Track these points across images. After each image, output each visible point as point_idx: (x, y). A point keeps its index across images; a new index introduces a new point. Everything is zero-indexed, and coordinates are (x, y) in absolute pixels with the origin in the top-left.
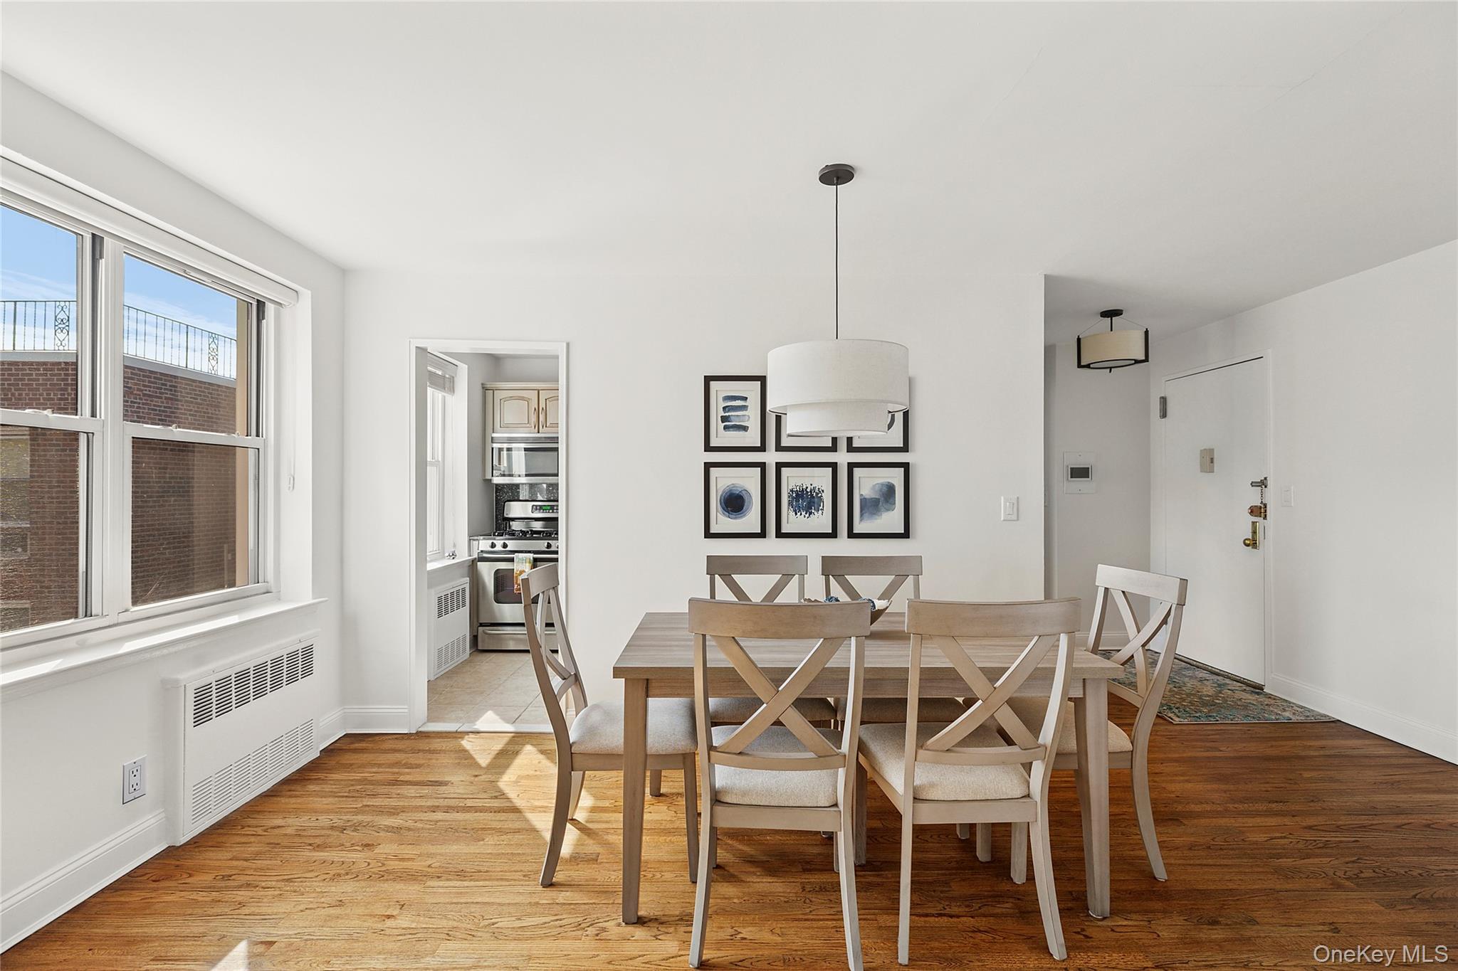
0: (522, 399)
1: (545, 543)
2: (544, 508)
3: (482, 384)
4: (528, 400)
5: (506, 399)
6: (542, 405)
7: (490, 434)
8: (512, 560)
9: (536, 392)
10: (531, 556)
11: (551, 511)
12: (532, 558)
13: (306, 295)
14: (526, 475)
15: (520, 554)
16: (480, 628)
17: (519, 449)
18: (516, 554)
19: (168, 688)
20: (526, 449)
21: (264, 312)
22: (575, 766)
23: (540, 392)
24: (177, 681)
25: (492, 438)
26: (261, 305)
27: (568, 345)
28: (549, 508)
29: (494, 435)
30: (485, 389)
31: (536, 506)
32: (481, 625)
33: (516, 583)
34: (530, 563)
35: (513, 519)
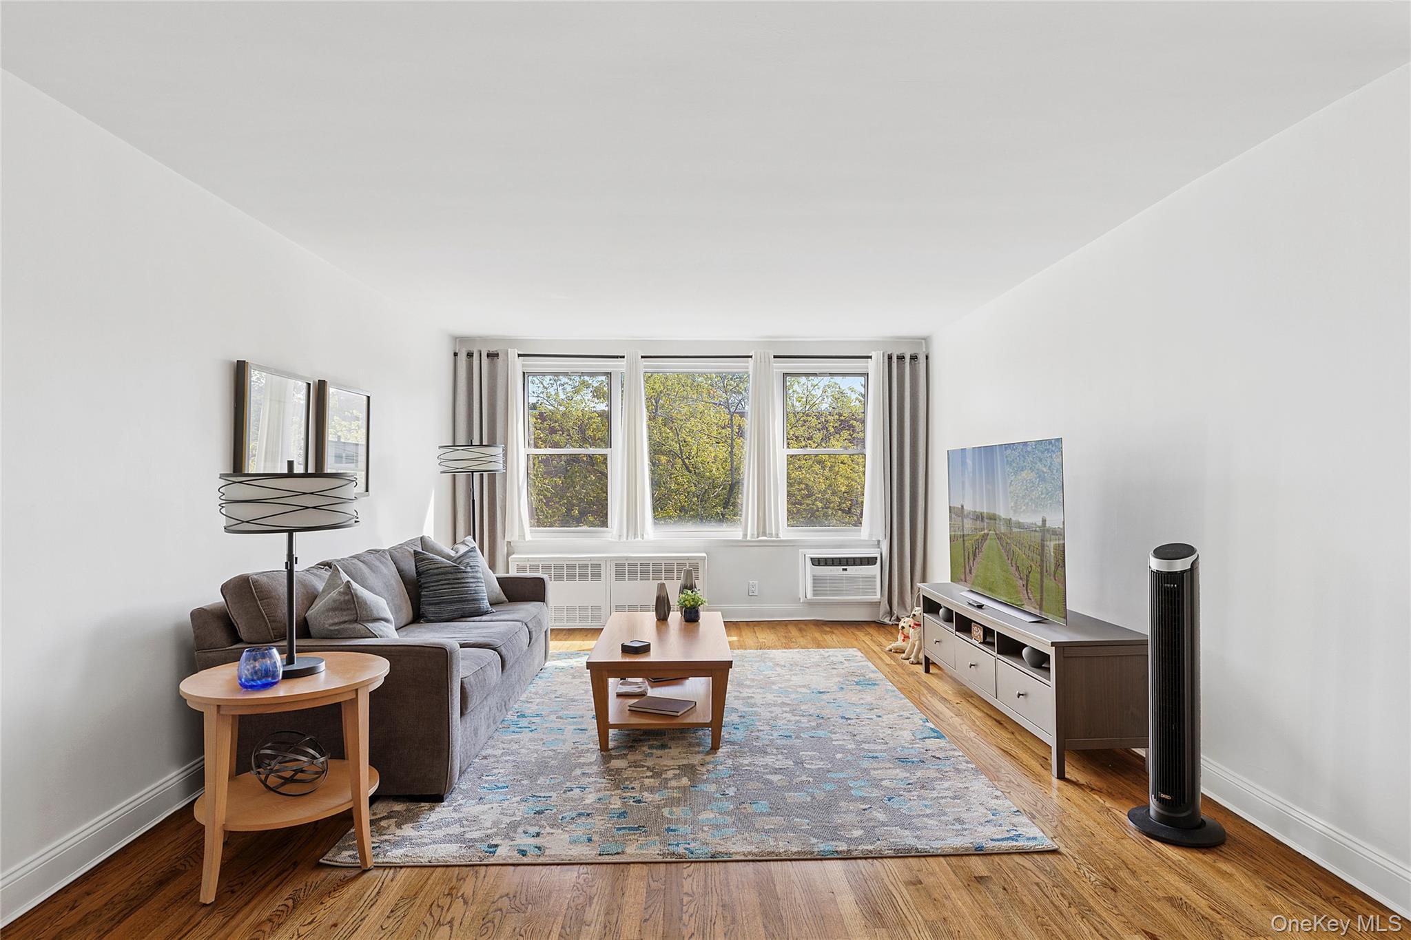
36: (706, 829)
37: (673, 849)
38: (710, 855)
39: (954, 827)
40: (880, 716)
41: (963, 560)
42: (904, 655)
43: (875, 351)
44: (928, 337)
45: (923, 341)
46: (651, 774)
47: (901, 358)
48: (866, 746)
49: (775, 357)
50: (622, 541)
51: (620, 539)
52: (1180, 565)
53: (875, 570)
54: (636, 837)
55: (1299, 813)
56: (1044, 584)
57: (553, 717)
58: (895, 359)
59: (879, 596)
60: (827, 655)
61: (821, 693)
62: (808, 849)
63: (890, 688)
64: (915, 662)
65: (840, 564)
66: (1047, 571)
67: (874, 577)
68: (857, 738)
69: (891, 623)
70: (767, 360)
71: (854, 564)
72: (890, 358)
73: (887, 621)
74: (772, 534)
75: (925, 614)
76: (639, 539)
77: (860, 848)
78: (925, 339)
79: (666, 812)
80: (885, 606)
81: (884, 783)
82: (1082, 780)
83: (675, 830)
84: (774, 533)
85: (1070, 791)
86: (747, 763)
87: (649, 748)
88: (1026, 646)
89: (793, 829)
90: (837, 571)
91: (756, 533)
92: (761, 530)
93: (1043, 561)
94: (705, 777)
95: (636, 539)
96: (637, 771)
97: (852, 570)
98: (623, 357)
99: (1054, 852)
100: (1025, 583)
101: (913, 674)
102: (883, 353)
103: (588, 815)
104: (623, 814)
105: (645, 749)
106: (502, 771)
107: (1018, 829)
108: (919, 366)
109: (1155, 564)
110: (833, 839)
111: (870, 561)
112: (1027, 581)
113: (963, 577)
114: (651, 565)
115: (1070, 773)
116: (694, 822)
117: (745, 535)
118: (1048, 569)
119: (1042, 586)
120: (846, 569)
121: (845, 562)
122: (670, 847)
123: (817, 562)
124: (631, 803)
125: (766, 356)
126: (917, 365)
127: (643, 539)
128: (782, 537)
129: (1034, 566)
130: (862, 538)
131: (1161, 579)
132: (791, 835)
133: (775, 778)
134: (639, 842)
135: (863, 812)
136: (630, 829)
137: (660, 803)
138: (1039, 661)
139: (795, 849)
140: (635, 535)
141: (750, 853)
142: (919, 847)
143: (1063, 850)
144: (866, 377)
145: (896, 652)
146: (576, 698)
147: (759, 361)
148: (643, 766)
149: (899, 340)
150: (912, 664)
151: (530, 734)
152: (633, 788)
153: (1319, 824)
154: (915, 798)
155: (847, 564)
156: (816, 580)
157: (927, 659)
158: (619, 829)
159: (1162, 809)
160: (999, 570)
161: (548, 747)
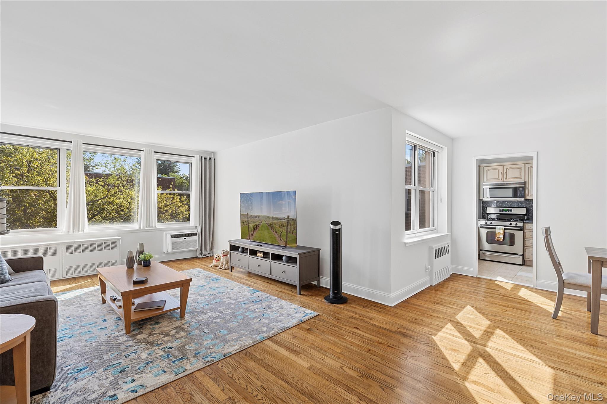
0: (496, 169)
1: (509, 223)
2: (504, 210)
3: (479, 165)
4: (498, 170)
5: (489, 170)
6: (505, 171)
7: (482, 183)
8: (495, 228)
9: (502, 166)
10: (503, 227)
11: (508, 211)
12: (504, 228)
13: (446, 148)
14: (490, 198)
15: (498, 226)
16: (480, 251)
17: (487, 188)
18: (496, 226)
19: (430, 248)
20: (490, 188)
21: (435, 155)
22: (565, 287)
23: (504, 166)
24: (433, 247)
25: (483, 184)
26: (434, 153)
27: (537, 152)
28: (507, 210)
29: (483, 183)
30: (480, 167)
31: (501, 209)
32: (481, 250)
33: (497, 237)
34: (503, 230)
35: (490, 214)
36: (211, 347)
37: (206, 360)
38: (223, 356)
39: (289, 317)
40: (232, 290)
41: (248, 232)
42: (219, 267)
43: (196, 155)
44: (215, 152)
45: (212, 153)
46: (163, 336)
47: (205, 158)
48: (238, 300)
49: (154, 152)
50: (69, 234)
51: (68, 233)
52: (338, 227)
53: (196, 238)
54: (185, 362)
55: (360, 288)
56: (288, 236)
57: (77, 327)
58: (203, 159)
59: (198, 248)
60: (190, 272)
61: (202, 286)
62: (255, 340)
63: (225, 279)
64: (224, 269)
65: (183, 237)
66: (289, 232)
67: (197, 240)
68: (232, 298)
69: (202, 257)
70: (151, 153)
71: (189, 236)
72: (201, 158)
73: (200, 256)
74: (152, 226)
75: (231, 251)
76: (81, 232)
77: (271, 333)
78: (213, 153)
79: (187, 347)
80: (199, 251)
81: (256, 310)
82: (306, 294)
83: (199, 353)
84: (153, 226)
85: (304, 297)
86: (202, 318)
87: (151, 326)
88: (283, 256)
89: (243, 335)
90: (182, 239)
91: (145, 226)
92: (148, 225)
93: (288, 229)
94: (189, 329)
95: (79, 233)
96: (155, 337)
97: (188, 238)
98: (71, 142)
99: (318, 315)
100: (279, 236)
101: (228, 273)
102: (199, 156)
103: (151, 362)
104: (168, 356)
105: (149, 326)
106: (74, 361)
107: (305, 312)
108: (212, 162)
109: (332, 227)
110: (260, 334)
111: (194, 234)
112: (280, 235)
113: (248, 238)
114: (89, 244)
115: (302, 293)
116: (204, 347)
117: (140, 227)
118: (290, 231)
119: (287, 236)
120: (186, 238)
121: (185, 235)
122: (204, 359)
123: (173, 236)
124: (167, 350)
125: (151, 151)
126: (211, 162)
127: (83, 232)
128: (157, 227)
129: (283, 231)
130: (191, 226)
131: (334, 231)
132: (245, 337)
133: (218, 320)
134: (189, 363)
135: (260, 322)
136: (179, 360)
137: (180, 345)
138: (291, 260)
139: (251, 342)
140: (79, 231)
141: (237, 349)
142: (287, 326)
143: (320, 314)
144: (190, 164)
145: (214, 267)
146: (82, 315)
147: (147, 153)
148: (157, 334)
149: (204, 152)
150: (224, 270)
151: (71, 339)
152: (161, 344)
153: (366, 289)
154: (270, 312)
155: (186, 236)
156: (173, 244)
157: (231, 267)
158: (174, 362)
159: (334, 295)
160: (267, 233)
161: (92, 341)
